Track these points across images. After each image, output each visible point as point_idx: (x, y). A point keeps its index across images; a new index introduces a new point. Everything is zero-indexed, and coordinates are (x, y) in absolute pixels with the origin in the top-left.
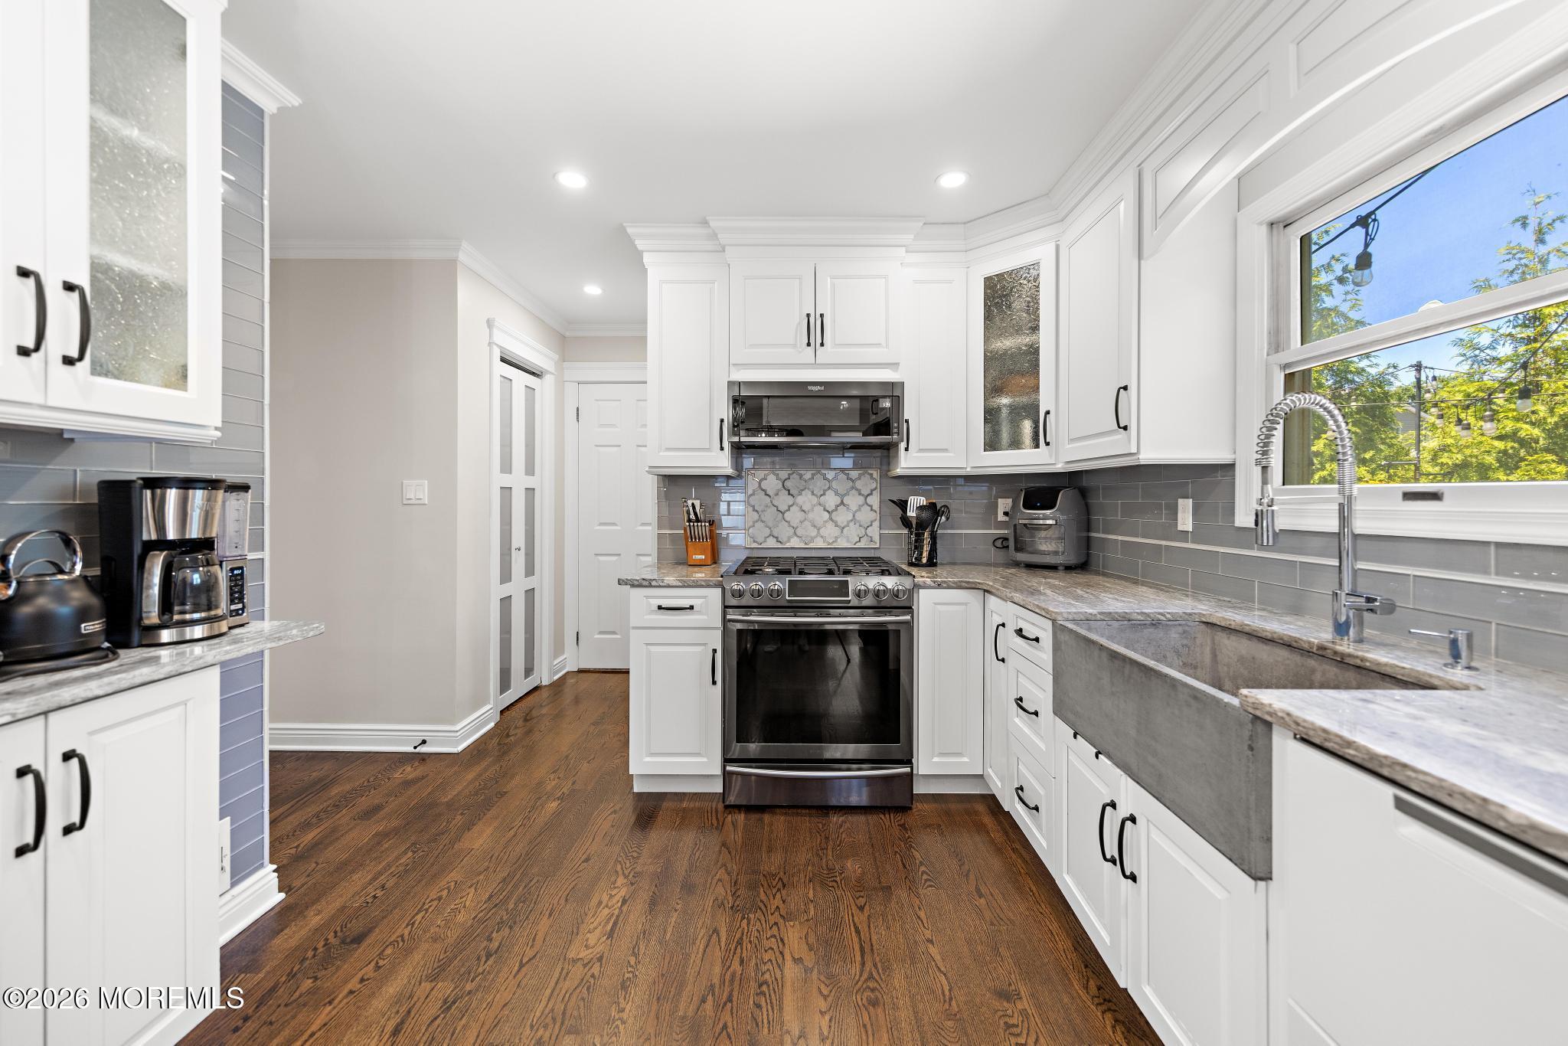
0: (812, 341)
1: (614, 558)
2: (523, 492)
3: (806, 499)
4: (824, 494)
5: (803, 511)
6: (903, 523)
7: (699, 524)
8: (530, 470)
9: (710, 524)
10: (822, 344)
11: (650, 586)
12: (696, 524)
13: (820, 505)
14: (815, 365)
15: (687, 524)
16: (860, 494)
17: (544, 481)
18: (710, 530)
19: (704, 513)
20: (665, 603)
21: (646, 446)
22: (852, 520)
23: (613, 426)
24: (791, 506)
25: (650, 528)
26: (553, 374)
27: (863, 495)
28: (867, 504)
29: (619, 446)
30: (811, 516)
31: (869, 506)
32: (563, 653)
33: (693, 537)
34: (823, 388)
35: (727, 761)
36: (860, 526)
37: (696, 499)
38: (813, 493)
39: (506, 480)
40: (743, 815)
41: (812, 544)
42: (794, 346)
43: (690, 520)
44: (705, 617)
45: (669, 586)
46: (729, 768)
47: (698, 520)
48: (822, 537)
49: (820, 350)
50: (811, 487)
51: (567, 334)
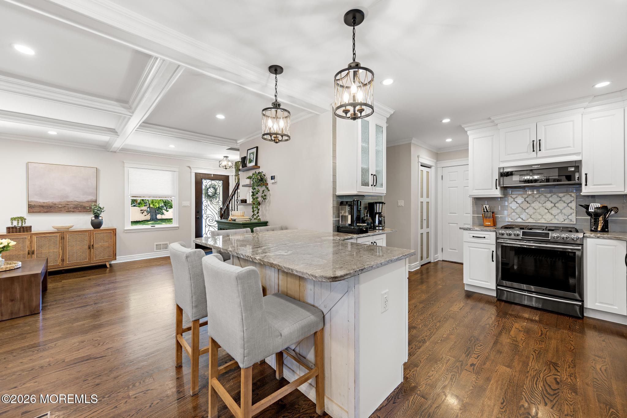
0: (535, 149)
1: (456, 225)
2: (426, 203)
3: (536, 205)
4: (545, 203)
5: (535, 209)
6: (587, 214)
7: (488, 213)
8: (428, 197)
9: (492, 213)
10: (540, 150)
11: (470, 230)
12: (487, 213)
13: (543, 207)
14: (537, 158)
15: (483, 213)
16: (564, 203)
17: (432, 200)
18: (492, 215)
19: (490, 209)
20: (475, 235)
21: (468, 187)
22: (560, 213)
23: (455, 180)
24: (529, 207)
25: (470, 215)
26: (434, 166)
27: (566, 203)
28: (568, 206)
29: (457, 187)
30: (538, 211)
31: (570, 207)
32: (437, 254)
33: (486, 217)
34: (539, 166)
35: (498, 285)
36: (565, 215)
37: (487, 205)
38: (539, 202)
39: (421, 200)
40: (503, 303)
41: (539, 221)
42: (527, 152)
43: (484, 212)
44: (489, 241)
45: (476, 230)
46: (498, 287)
47: (487, 212)
48: (544, 219)
49: (539, 153)
50: (538, 200)
51: (439, 152)
